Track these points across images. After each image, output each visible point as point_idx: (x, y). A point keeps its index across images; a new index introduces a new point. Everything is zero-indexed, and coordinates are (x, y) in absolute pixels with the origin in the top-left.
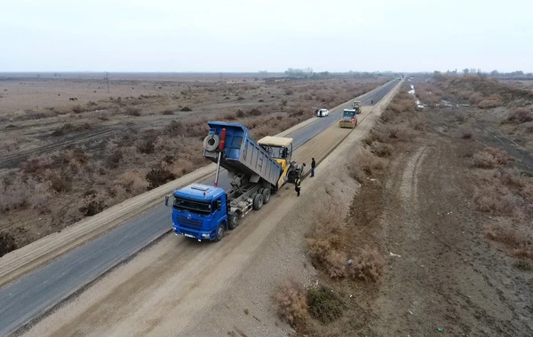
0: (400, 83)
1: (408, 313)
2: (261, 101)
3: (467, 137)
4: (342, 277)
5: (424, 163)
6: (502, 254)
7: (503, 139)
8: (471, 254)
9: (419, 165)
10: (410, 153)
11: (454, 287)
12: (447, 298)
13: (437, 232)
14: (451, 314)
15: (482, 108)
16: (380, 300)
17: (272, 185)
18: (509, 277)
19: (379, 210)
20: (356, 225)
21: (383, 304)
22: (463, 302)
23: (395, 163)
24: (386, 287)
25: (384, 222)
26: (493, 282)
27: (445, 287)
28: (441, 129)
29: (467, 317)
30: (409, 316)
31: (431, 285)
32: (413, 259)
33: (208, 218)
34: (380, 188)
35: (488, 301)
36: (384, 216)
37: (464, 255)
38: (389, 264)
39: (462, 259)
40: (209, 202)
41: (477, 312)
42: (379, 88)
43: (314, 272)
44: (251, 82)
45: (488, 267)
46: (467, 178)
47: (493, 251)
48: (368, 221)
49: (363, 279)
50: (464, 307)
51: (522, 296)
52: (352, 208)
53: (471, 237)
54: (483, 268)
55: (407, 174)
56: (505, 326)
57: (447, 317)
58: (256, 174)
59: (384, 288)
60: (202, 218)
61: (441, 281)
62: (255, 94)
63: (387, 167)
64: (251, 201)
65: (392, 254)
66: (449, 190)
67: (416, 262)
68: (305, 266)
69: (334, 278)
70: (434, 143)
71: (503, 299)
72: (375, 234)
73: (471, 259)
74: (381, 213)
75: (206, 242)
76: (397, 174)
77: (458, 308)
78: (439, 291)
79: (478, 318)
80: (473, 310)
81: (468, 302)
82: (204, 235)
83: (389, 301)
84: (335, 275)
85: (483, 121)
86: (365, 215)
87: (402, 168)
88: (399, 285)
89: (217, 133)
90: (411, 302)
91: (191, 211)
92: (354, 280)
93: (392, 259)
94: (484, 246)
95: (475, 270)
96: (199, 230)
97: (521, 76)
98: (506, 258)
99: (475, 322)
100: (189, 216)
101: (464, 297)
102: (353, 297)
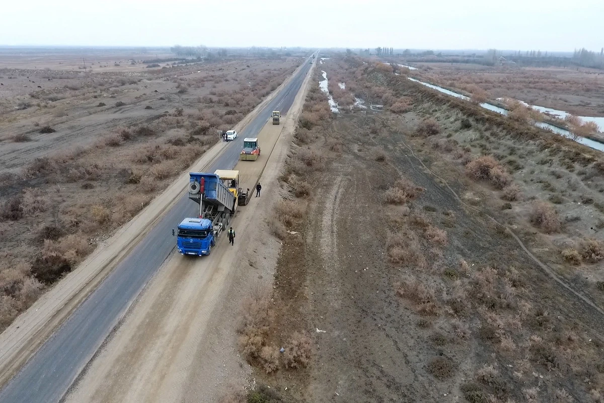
0: (310, 71)
1: (335, 395)
2: (148, 108)
3: (381, 159)
4: (276, 370)
5: (341, 201)
6: (408, 313)
7: (413, 159)
8: (383, 316)
9: (337, 206)
10: (327, 187)
11: (371, 358)
12: (366, 371)
13: (356, 295)
14: (368, 388)
15: (394, 112)
16: (311, 387)
17: (230, 210)
18: (412, 338)
19: (302, 275)
20: (283, 299)
21: (315, 390)
22: (378, 374)
23: (314, 206)
24: (316, 370)
25: (308, 291)
26: (401, 345)
27: (363, 361)
28: (355, 148)
29: (381, 388)
30: (336, 398)
31: (352, 360)
32: (337, 333)
33: (205, 240)
34: (302, 244)
35: (397, 366)
36: (308, 282)
37: (378, 319)
38: (317, 343)
39: (376, 325)
40: (206, 230)
41: (388, 381)
42: (289, 80)
43: (249, 369)
44: (127, 69)
45: (397, 328)
46: (381, 219)
47: (402, 310)
48: (294, 292)
49: (295, 368)
50: (378, 378)
51: (421, 356)
52: (277, 278)
53: (383, 296)
54: (393, 332)
55: (326, 220)
56: (408, 390)
57: (367, 392)
58: (222, 205)
59: (314, 373)
60: (202, 241)
61: (360, 353)
62: (138, 94)
63: (307, 213)
64: (222, 224)
65: (318, 331)
66: (365, 237)
67: (339, 336)
68: (241, 366)
69: (269, 373)
70: (350, 170)
71: (407, 362)
72: (301, 309)
73: (384, 323)
74: (305, 280)
75: (204, 255)
76: (317, 222)
77: (374, 380)
78: (359, 365)
79: (389, 387)
80: (385, 380)
81: (382, 372)
82: (203, 252)
83: (319, 386)
84: (270, 370)
85: (396, 132)
86: (290, 284)
87: (320, 211)
88: (326, 366)
89: (196, 180)
90: (337, 383)
91: (193, 237)
92: (287, 370)
93: (319, 336)
94: (394, 304)
95: (387, 335)
96: (199, 248)
97: (431, 57)
98: (412, 316)
99: (387, 391)
100: (192, 240)
101: (378, 367)
102: (288, 389)
